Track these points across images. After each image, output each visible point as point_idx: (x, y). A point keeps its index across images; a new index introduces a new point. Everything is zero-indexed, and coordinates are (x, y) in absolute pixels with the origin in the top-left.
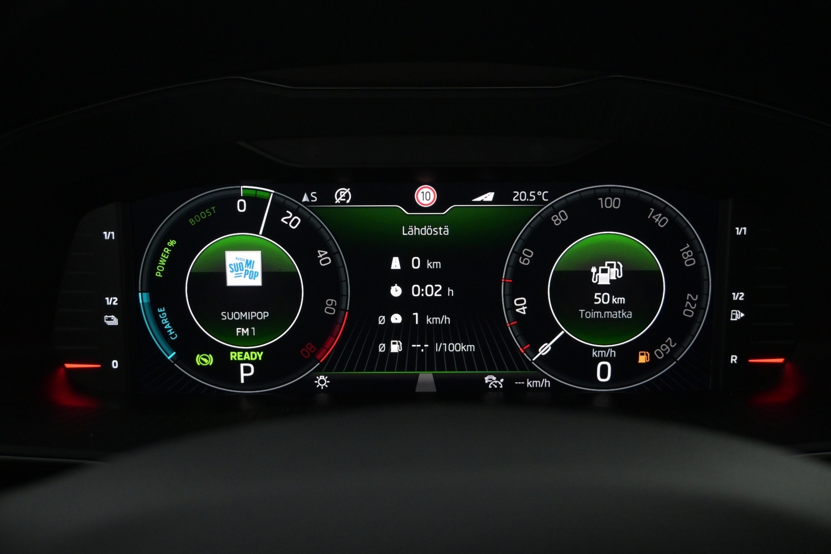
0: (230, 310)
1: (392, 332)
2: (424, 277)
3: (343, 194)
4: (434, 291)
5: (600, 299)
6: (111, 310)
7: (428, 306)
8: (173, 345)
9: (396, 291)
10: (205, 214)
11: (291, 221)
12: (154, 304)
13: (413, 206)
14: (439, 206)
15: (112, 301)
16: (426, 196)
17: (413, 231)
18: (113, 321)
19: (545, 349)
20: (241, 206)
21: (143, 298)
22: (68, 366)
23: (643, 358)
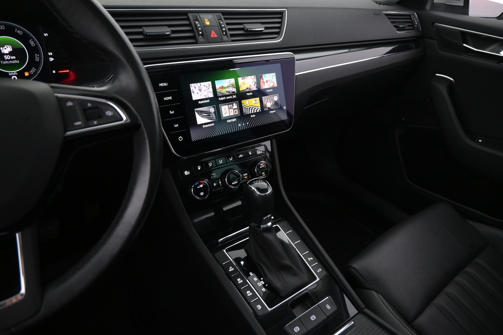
5: (6, 57)
23: (27, 74)
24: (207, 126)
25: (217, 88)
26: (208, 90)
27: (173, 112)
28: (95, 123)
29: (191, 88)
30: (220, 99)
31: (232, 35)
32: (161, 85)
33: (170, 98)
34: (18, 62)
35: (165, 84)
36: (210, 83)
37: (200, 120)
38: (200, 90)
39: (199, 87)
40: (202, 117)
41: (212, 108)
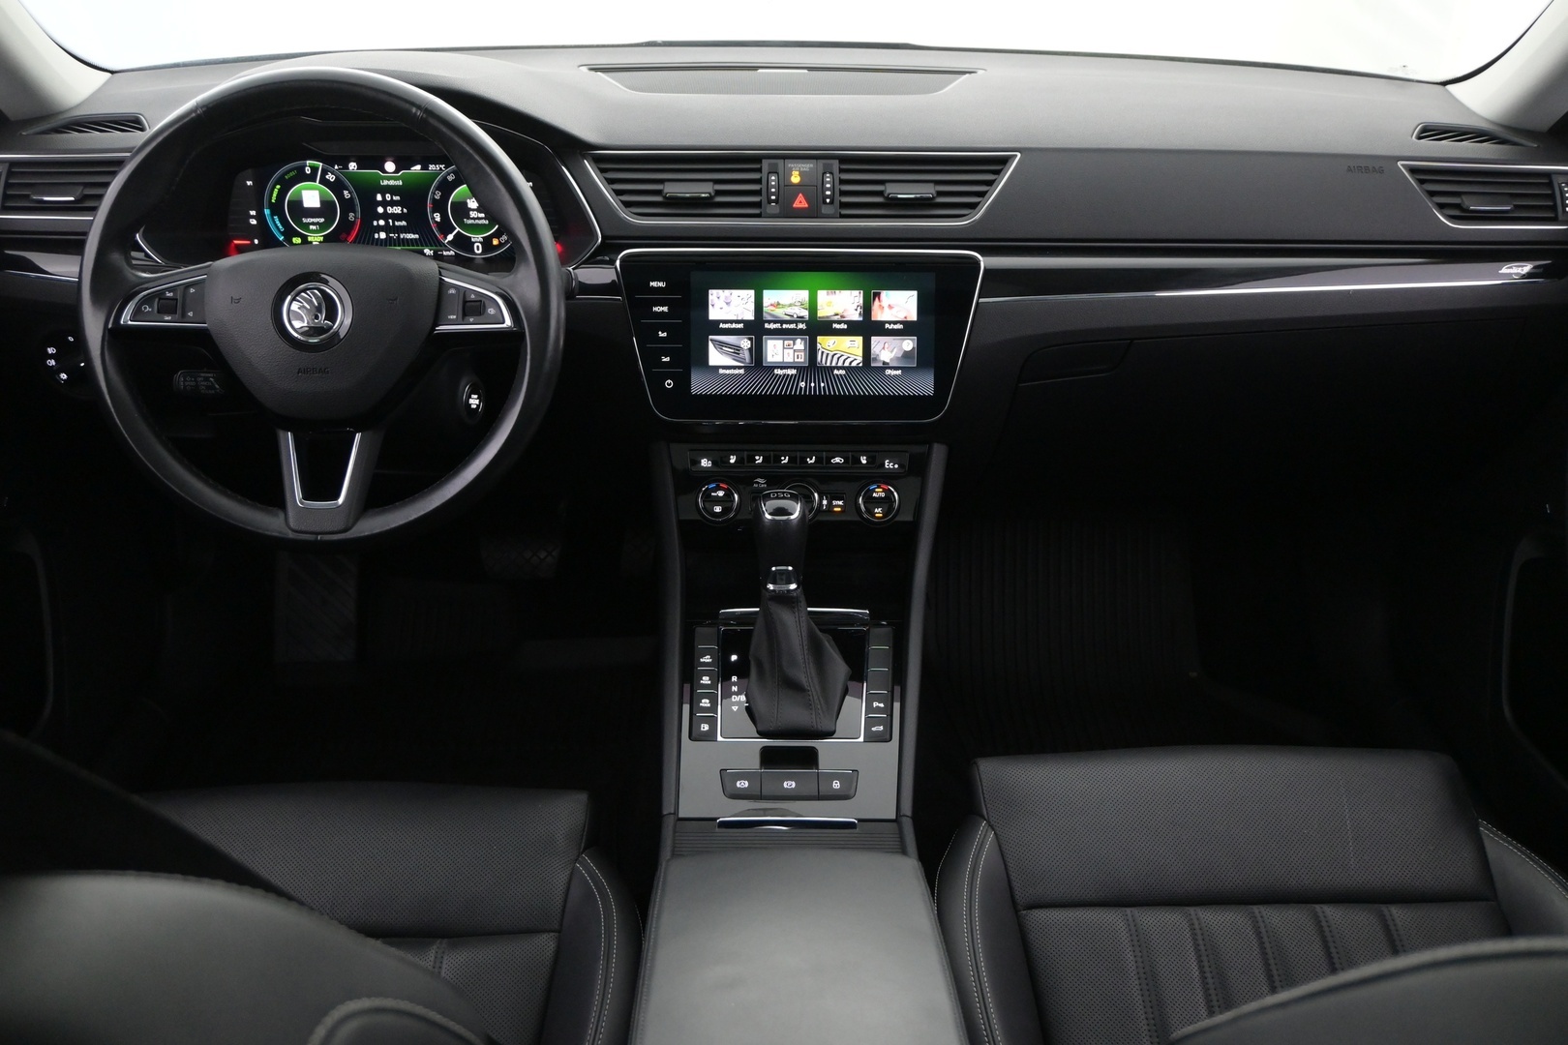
0: (306, 217)
1: (379, 229)
2: (393, 203)
3: (353, 166)
4: (397, 210)
5: (473, 214)
6: (253, 217)
7: (396, 217)
8: (282, 233)
9: (380, 210)
10: (292, 174)
11: (331, 177)
12: (273, 214)
13: (385, 172)
14: (396, 171)
15: (253, 213)
16: (390, 166)
17: (386, 183)
18: (254, 222)
19: (450, 237)
20: (308, 171)
21: (267, 212)
22: (236, 242)
23: (495, 242)
24: (728, 372)
25: (765, 304)
26: (745, 306)
27: (665, 335)
28: (471, 320)
29: (710, 297)
30: (767, 326)
31: (844, 205)
32: (653, 284)
33: (665, 309)
34: (487, 222)
35: (661, 284)
36: (752, 293)
37: (716, 358)
38: (728, 304)
39: (726, 298)
40: (721, 353)
41: (746, 340)
